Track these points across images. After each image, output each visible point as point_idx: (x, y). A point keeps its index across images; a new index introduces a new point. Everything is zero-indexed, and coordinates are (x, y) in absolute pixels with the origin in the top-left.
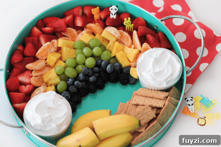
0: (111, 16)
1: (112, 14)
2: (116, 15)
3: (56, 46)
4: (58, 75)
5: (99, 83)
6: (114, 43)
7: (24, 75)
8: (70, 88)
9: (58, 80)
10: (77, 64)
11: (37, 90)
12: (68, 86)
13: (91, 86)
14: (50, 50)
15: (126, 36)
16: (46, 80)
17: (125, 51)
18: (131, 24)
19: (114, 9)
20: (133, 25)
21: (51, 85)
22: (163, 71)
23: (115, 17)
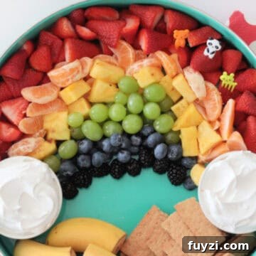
0: (206, 53)
1: (208, 51)
2: (213, 55)
3: (86, 71)
4: (69, 127)
5: (132, 167)
6: (189, 104)
7: (14, 103)
8: (80, 159)
9: (65, 135)
10: (108, 120)
11: (23, 144)
12: (78, 153)
13: (117, 166)
14: (72, 78)
15: (214, 100)
16: (47, 125)
17: (200, 128)
18: (234, 82)
19: (214, 45)
20: (236, 84)
21: (50, 141)
22: (241, 204)
23: (211, 56)
